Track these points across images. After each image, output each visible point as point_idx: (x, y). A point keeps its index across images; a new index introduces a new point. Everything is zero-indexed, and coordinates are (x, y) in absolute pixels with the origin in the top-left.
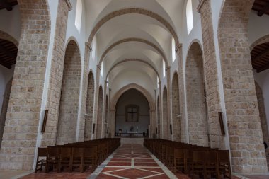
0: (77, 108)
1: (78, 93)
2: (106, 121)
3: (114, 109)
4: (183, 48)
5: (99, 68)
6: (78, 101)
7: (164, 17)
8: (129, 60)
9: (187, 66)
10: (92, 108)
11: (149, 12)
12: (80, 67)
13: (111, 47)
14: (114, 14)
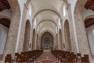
0: (17, 34)
1: (18, 26)
2: (37, 43)
4: (71, 6)
5: (33, 21)
9: (75, 12)
10: (30, 37)
12: (20, 14)
13: (38, 13)
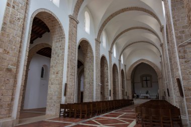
0: (93, 80)
1: (93, 71)
2: (123, 87)
3: (130, 78)
5: (111, 52)
6: (93, 76)
7: (147, 8)
8: (135, 43)
10: (108, 79)
11: (135, 7)
13: (117, 37)
14: (112, 16)
